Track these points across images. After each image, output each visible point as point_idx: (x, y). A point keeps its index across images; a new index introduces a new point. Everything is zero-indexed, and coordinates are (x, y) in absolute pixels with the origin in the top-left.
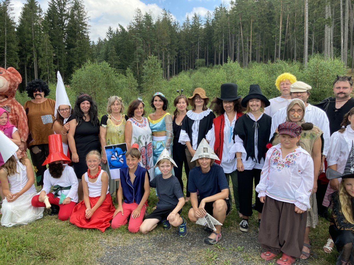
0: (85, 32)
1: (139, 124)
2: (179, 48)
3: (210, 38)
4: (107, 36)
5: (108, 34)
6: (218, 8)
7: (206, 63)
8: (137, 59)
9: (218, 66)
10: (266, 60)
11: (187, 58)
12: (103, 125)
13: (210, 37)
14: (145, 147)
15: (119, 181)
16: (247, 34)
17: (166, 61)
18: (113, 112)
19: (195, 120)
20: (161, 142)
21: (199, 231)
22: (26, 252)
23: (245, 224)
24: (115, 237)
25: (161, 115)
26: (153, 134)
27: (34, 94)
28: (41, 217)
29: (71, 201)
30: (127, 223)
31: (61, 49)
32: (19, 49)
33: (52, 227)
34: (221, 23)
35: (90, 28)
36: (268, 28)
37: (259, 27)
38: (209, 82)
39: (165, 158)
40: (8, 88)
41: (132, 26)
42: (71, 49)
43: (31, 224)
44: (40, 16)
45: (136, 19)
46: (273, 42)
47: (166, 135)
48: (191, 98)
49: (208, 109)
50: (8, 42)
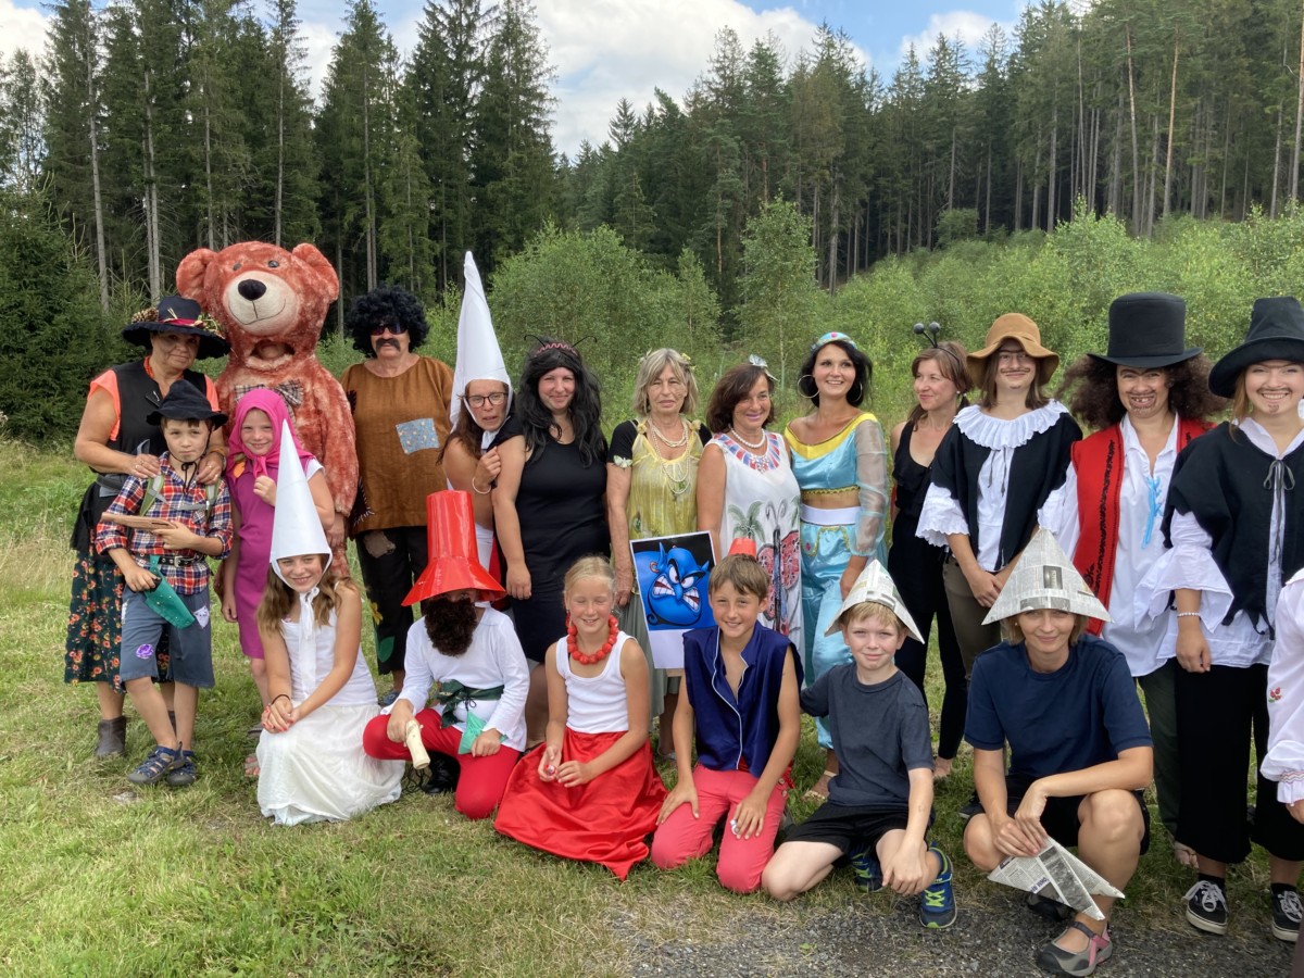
0: (538, 123)
1: (753, 457)
2: (875, 168)
3: (1000, 127)
4: (615, 133)
5: (616, 125)
6: (1035, 10)
7: (981, 224)
8: (719, 215)
9: (1027, 236)
10: (1232, 206)
11: (906, 205)
12: (618, 460)
13: (1001, 123)
14: (774, 548)
15: (680, 678)
16: (1157, 106)
17: (825, 219)
18: (654, 410)
19: (994, 446)
20: (838, 530)
21: (1006, 908)
22: (347, 931)
23: (1213, 901)
24: (666, 902)
25: (841, 425)
26: (805, 499)
27: (375, 338)
28: (394, 795)
29: (502, 746)
30: (714, 851)
31: (456, 187)
32: (322, 190)
33: (437, 841)
34: (1045, 69)
35: (554, 107)
36: (1247, 79)
37: (1206, 74)
38: (999, 298)
39: (874, 598)
40: (297, 319)
41: (704, 96)
42: (490, 186)
43: (360, 819)
44: (391, 73)
45: (718, 70)
46: (1269, 133)
47: (859, 505)
48: (981, 354)
49: (1052, 400)
50: (287, 166)
